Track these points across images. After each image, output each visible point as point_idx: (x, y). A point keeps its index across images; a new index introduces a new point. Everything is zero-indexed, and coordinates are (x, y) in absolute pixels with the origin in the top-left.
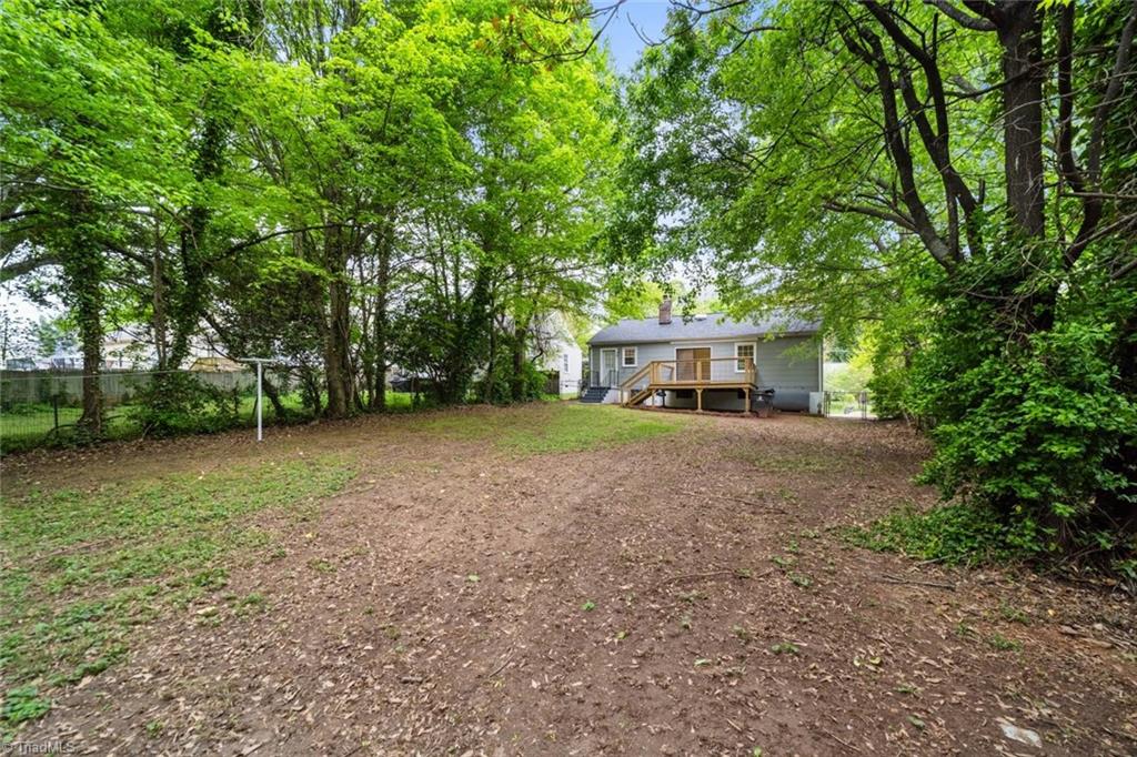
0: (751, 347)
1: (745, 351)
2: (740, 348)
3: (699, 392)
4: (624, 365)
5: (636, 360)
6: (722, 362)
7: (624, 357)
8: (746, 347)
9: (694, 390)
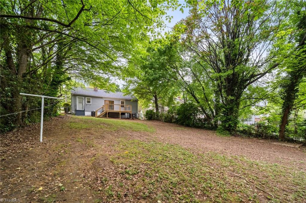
0: (124, 102)
1: (122, 103)
2: (121, 102)
3: (120, 113)
4: (86, 103)
5: (91, 102)
6: (118, 105)
7: (86, 101)
8: (122, 102)
9: (119, 113)
